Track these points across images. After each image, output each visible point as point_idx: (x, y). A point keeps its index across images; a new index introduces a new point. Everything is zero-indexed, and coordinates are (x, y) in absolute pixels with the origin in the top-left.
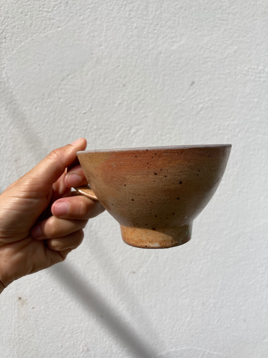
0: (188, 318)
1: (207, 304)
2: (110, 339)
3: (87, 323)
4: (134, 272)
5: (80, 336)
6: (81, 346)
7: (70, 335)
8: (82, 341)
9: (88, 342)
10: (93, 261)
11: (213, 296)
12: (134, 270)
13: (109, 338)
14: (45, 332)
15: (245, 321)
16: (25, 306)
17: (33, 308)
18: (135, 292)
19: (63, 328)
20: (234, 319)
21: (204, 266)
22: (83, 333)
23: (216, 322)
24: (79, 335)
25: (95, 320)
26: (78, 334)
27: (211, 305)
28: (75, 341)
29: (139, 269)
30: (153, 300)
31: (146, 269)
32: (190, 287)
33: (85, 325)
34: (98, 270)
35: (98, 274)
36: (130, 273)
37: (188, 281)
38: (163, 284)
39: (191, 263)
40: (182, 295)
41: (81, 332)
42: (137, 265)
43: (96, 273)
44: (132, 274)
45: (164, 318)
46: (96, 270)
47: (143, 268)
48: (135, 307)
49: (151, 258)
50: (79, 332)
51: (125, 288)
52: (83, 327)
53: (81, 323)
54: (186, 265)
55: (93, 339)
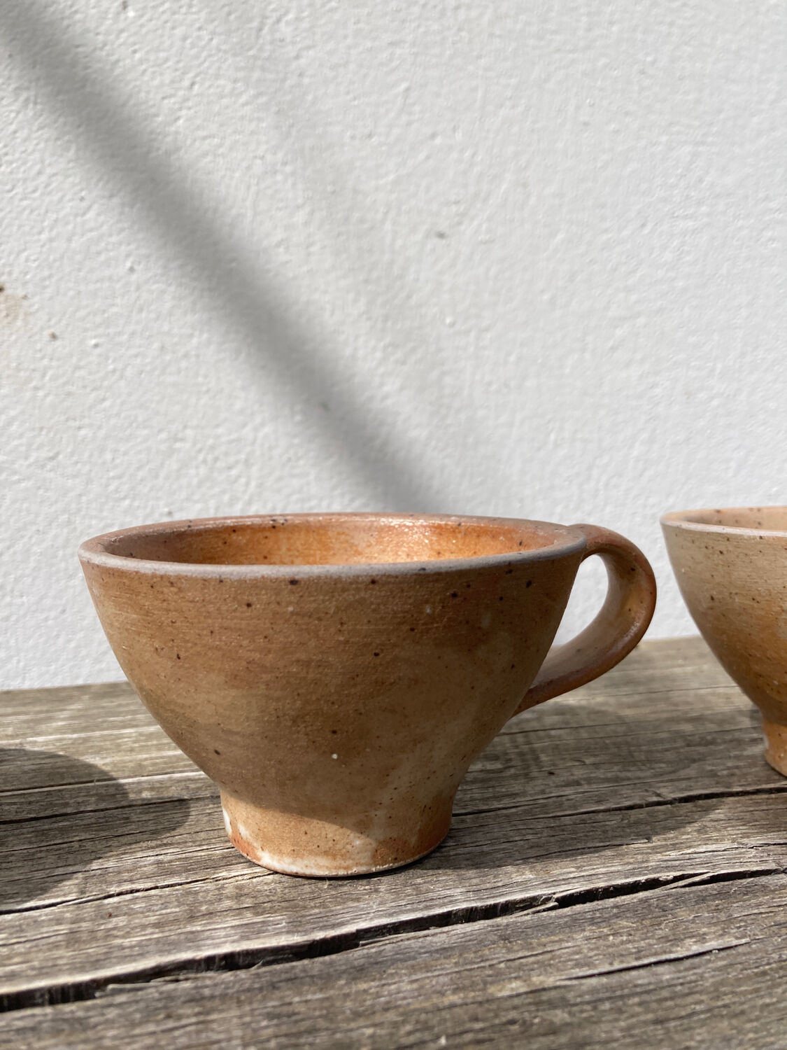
0: (637, 445)
1: (702, 395)
3: (267, 429)
4: (441, 236)
5: (243, 480)
7: (203, 471)
10: (288, 169)
11: (719, 366)
12: (443, 226)
14: (102, 450)
16: (19, 323)
17: (54, 337)
18: (448, 320)
19: (176, 440)
21: (686, 248)
22: (254, 471)
24: (239, 477)
25: (298, 418)
26: (234, 472)
27: (715, 403)
28: (226, 498)
29: (460, 223)
30: (512, 358)
31: (484, 227)
32: (641, 321)
33: (261, 435)
34: (307, 209)
35: (306, 224)
36: (427, 236)
37: (633, 297)
38: (546, 297)
39: (643, 225)
40: (613, 349)
41: (248, 463)
42: (454, 208)
43: (300, 217)
44: (436, 240)
45: (552, 437)
46: (298, 207)
47: (475, 223)
48: (448, 380)
49: (504, 186)
50: (237, 462)
51: (409, 297)
52: (253, 443)
53: (244, 425)
54: (625, 233)
55: (295, 497)
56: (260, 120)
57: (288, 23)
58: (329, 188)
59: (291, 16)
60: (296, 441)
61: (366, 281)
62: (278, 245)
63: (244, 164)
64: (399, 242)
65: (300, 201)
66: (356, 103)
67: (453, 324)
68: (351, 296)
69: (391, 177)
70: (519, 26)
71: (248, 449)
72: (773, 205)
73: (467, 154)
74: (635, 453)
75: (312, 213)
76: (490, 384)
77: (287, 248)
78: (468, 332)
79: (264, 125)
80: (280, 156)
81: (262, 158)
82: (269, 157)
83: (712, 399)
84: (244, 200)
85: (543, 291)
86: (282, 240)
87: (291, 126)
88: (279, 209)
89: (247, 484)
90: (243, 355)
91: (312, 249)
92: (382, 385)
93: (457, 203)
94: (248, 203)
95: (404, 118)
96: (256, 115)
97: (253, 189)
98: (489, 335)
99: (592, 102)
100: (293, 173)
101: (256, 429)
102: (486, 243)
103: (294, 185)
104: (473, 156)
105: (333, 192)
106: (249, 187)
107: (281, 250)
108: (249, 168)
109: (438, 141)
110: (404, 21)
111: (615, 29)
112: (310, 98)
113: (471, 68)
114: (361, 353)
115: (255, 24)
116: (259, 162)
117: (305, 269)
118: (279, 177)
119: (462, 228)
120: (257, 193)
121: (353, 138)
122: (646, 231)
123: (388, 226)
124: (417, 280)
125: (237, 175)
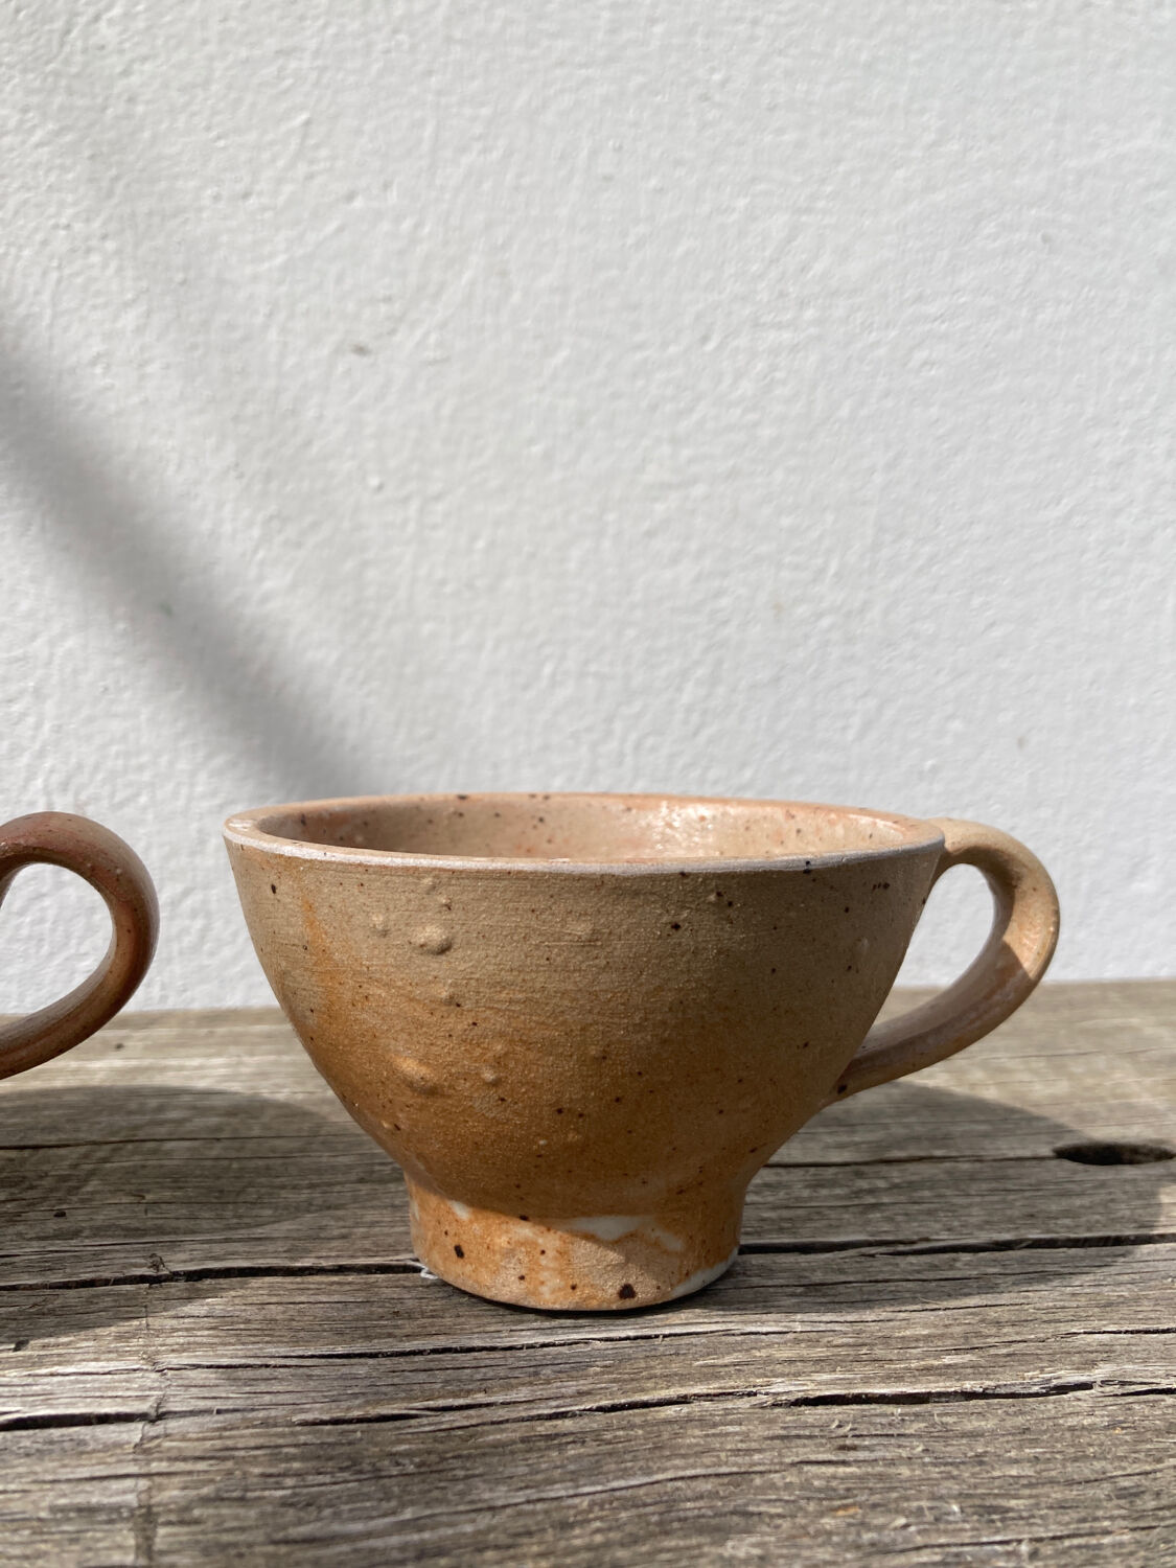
0: (689, 687)
1: (802, 610)
2: (219, 761)
3: (71, 643)
4: (361, 350)
5: (31, 720)
6: (39, 782)
8: (41, 754)
9: (80, 767)
10: (110, 245)
11: (833, 568)
12: (363, 338)
13: (209, 757)
15: (1021, 743)
18: (374, 481)
20: (956, 725)
21: (779, 375)
22: (50, 707)
23: (851, 735)
24: (23, 715)
25: (121, 626)
26: (16, 708)
27: (825, 622)
29: (393, 332)
30: (480, 544)
31: (432, 339)
32: (699, 490)
33: (60, 651)
34: (142, 308)
35: (139, 330)
36: (338, 351)
37: (686, 453)
38: (537, 449)
39: (705, 339)
40: (650, 534)
41: (38, 694)
42: (383, 308)
43: (129, 319)
44: (353, 358)
45: (548, 669)
46: (127, 305)
47: (418, 334)
48: (371, 574)
49: (467, 276)
50: (22, 693)
51: (308, 444)
52: (49, 663)
53: (34, 637)
54: (673, 350)
55: (114, 749)
56: (64, 169)
57: (110, 22)
58: (180, 276)
59: (116, 11)
60: (119, 661)
61: (236, 419)
62: (94, 362)
63: (39, 237)
64: (291, 361)
65: (129, 296)
66: (222, 143)
67: (380, 488)
68: (211, 442)
69: (280, 260)
70: (495, 26)
71: (39, 673)
72: (933, 309)
73: (407, 225)
74: (685, 698)
75: (148, 314)
76: (443, 582)
77: (108, 367)
78: (406, 500)
79: (70, 176)
80: (96, 224)
81: (68, 227)
82: (78, 226)
83: (820, 616)
84: (37, 293)
85: (531, 441)
86: (99, 356)
87: (117, 178)
88: (94, 307)
89: (38, 726)
90: (34, 530)
91: (149, 369)
92: (261, 579)
93: (388, 300)
94: (46, 297)
95: (302, 169)
96: (58, 161)
97: (54, 275)
98: (440, 507)
99: (617, 145)
100: (118, 252)
101: (52, 643)
102: (434, 362)
103: (120, 270)
104: (418, 226)
105: (184, 283)
106: (45, 274)
107: (98, 370)
108: (45, 243)
109: (358, 203)
110: (302, 18)
111: (658, 29)
112: (147, 135)
113: (414, 90)
114: (227, 528)
115: (59, 24)
116: (62, 233)
117: (135, 400)
118: (95, 258)
119: (398, 338)
120: (59, 281)
121: (217, 198)
122: (710, 346)
123: (273, 335)
124: (320, 418)
125: (26, 253)
